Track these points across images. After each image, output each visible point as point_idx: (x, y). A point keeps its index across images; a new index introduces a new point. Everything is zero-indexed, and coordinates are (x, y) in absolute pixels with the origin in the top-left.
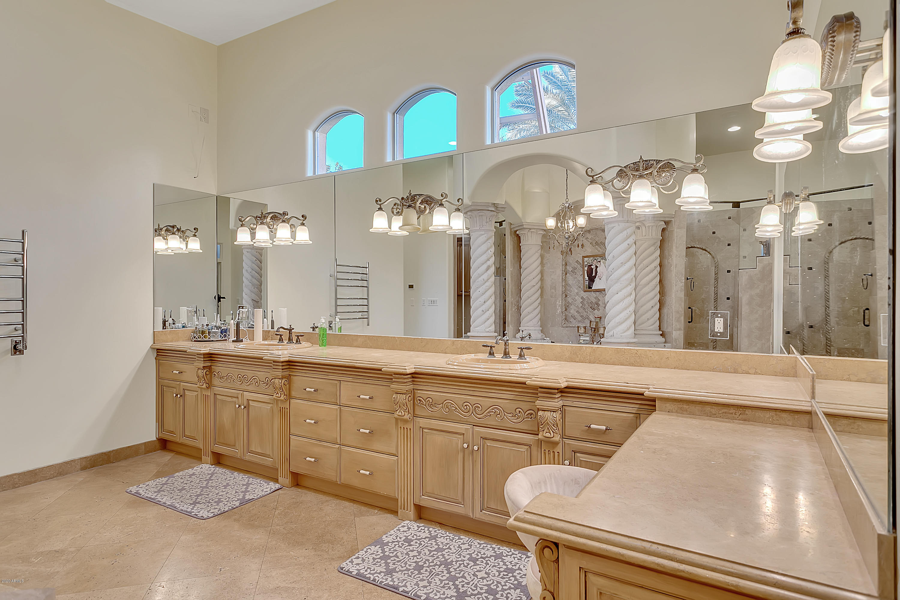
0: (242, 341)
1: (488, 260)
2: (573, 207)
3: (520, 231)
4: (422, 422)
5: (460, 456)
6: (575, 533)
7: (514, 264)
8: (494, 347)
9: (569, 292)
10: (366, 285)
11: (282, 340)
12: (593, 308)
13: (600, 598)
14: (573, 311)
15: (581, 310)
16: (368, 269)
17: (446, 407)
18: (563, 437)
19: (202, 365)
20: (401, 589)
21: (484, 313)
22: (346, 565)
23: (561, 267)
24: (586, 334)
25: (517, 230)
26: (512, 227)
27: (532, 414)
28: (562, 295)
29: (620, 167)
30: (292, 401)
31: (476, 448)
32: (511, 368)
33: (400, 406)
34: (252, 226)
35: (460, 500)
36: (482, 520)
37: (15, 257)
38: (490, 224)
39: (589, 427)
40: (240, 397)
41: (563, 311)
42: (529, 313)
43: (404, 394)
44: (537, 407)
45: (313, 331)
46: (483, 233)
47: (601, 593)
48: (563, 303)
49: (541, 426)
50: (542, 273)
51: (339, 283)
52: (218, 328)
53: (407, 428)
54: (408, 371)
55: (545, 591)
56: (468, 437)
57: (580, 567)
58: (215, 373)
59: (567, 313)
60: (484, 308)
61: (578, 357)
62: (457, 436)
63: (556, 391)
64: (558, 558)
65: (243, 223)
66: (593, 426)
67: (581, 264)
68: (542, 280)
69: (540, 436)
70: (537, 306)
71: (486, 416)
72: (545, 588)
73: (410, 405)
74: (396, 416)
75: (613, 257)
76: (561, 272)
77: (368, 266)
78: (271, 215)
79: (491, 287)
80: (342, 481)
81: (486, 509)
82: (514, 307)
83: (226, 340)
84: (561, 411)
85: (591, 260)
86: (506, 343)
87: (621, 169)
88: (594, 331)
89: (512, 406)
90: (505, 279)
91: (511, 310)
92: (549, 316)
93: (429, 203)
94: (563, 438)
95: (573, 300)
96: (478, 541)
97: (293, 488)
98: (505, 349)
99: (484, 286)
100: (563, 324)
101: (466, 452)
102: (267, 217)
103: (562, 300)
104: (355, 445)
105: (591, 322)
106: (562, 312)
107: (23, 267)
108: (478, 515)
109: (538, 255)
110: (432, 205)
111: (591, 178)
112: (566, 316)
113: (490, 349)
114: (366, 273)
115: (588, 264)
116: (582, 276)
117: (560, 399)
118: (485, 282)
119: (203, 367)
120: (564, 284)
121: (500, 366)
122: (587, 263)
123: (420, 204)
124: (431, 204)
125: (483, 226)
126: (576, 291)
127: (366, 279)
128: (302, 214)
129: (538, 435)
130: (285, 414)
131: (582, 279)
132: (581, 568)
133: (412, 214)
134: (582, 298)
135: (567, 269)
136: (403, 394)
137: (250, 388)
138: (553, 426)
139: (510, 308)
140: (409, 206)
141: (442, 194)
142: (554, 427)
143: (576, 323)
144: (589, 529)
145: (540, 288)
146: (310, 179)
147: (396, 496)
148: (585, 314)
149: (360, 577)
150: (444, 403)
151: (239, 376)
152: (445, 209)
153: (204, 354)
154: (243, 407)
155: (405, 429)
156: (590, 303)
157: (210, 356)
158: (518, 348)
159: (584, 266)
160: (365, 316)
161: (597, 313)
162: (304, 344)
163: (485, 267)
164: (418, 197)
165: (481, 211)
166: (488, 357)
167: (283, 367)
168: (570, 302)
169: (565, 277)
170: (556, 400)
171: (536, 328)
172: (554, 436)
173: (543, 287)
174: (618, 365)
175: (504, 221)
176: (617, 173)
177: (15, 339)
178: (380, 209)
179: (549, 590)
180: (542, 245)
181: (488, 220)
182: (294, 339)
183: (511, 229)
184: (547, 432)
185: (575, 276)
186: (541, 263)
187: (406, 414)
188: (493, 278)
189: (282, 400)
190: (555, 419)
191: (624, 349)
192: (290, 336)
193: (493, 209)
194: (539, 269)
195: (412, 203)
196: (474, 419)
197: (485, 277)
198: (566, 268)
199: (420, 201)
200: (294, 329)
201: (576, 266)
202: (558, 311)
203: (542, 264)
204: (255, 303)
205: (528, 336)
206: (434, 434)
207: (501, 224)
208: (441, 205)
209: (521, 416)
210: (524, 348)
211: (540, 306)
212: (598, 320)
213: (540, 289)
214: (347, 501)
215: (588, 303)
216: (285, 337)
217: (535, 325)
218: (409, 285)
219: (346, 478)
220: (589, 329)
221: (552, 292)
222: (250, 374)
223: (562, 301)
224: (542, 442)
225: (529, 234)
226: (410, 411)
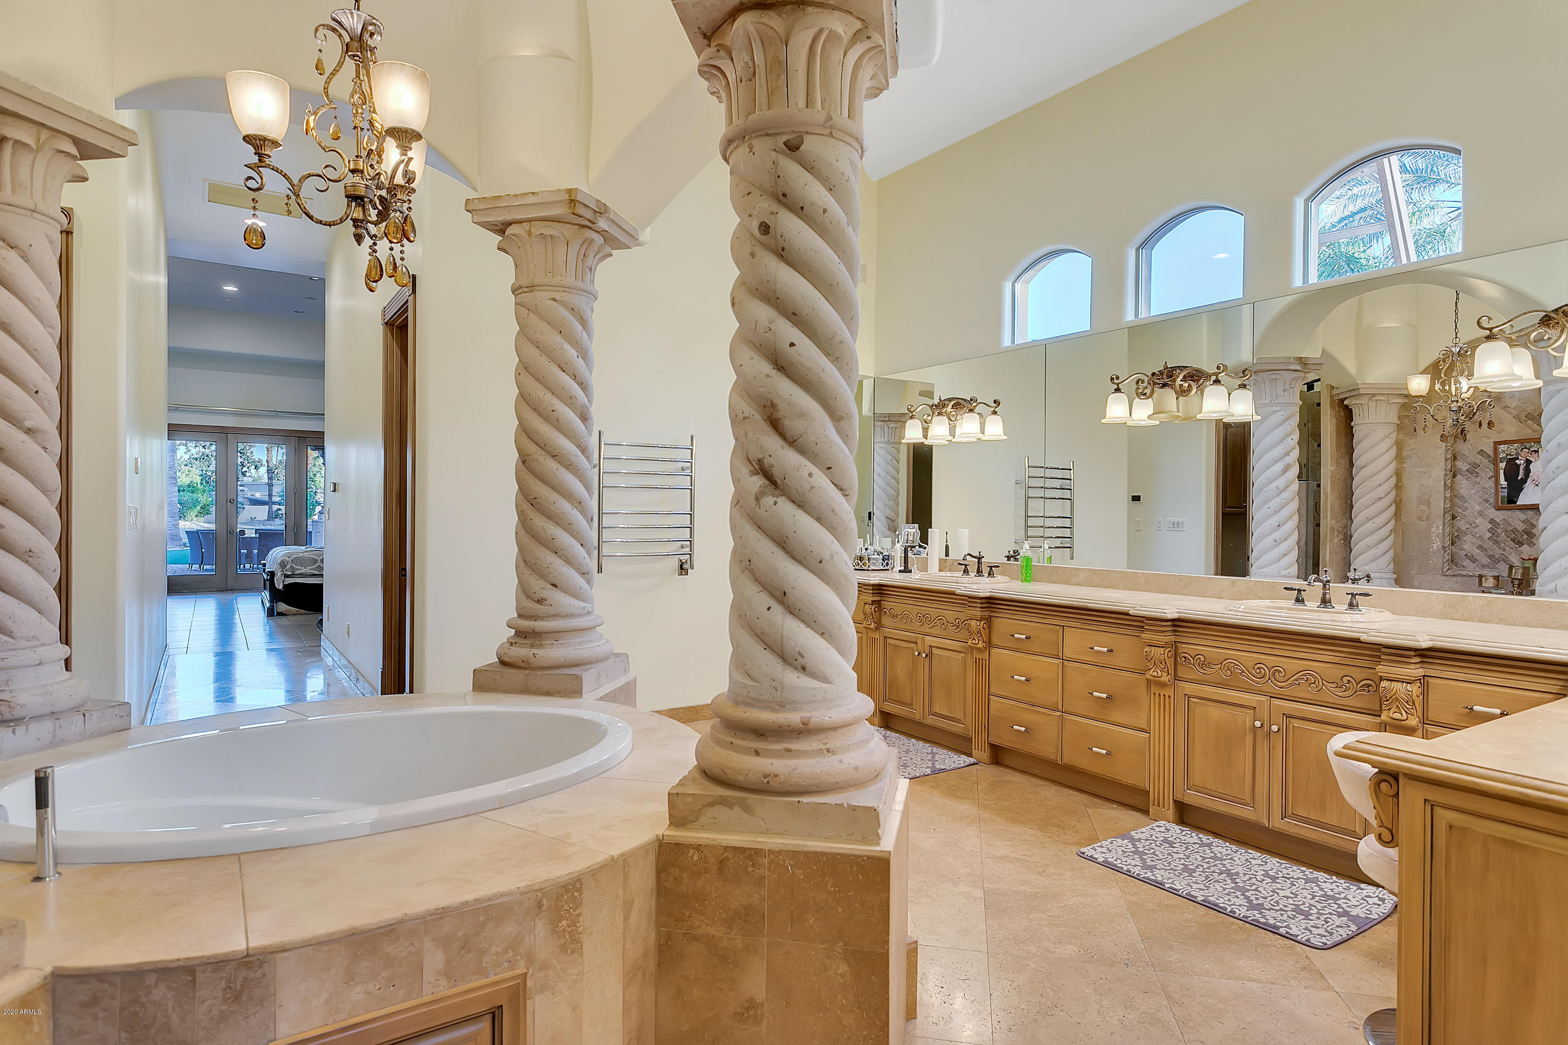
0: (910, 571)
1: (1287, 454)
2: (1469, 353)
3: (1352, 399)
4: (1189, 688)
5: (1249, 739)
6: (1419, 762)
7: (1337, 459)
8: (1304, 591)
9: (1460, 511)
10: (1069, 497)
11: (968, 572)
12: (1519, 542)
13: (1450, 831)
14: (1469, 545)
15: (1489, 545)
16: (1072, 471)
17: (1226, 668)
18: (1425, 722)
19: (870, 599)
20: (1167, 886)
21: (1278, 545)
22: (1088, 851)
23: (1443, 464)
24: (1498, 589)
25: (1346, 398)
26: (1335, 392)
27: (1371, 685)
28: (1444, 517)
29: (1545, 311)
30: (993, 650)
31: (1275, 728)
32: (1336, 619)
33: (1155, 663)
34: (925, 417)
35: (1248, 801)
36: (1283, 832)
37: (681, 466)
38: (1291, 393)
39: (1470, 709)
40: (919, 642)
41: (1446, 545)
42: (1369, 548)
43: (1162, 647)
44: (1379, 674)
45: (1008, 560)
46: (1278, 408)
47: (1451, 827)
48: (1446, 531)
49: (1385, 703)
50: (1398, 474)
51: (1032, 493)
52: (879, 553)
53: (1164, 695)
54: (1170, 616)
55: (1382, 828)
56: (1262, 711)
57: (1425, 800)
58: (885, 610)
59: (1455, 550)
60: (1277, 535)
61: (1458, 612)
62: (1244, 710)
63: (1413, 653)
64: (1398, 792)
65: (913, 413)
66: (1476, 708)
67: (1490, 457)
68: (1398, 487)
69: (1384, 717)
70: (1388, 534)
71: (1291, 685)
72: (1381, 824)
73: (1170, 663)
74: (1149, 677)
75: (1559, 445)
76: (1443, 472)
77: (1072, 468)
78: (953, 403)
79: (1291, 501)
80: (1065, 760)
81: (1290, 816)
82: (1337, 536)
83: (888, 570)
84: (1420, 683)
85: (1516, 449)
86: (1324, 586)
87: (1546, 315)
88: (1519, 585)
89: (1339, 672)
90: (1319, 486)
91: (1330, 541)
92: (1414, 554)
93: (1196, 378)
94: (1423, 723)
95: (1471, 525)
96: (1278, 860)
97: (992, 765)
98: (1324, 594)
99: (1278, 499)
100: (1445, 570)
101: (1260, 734)
102: (948, 405)
103: (1444, 524)
104: (1085, 714)
105: (1511, 567)
106: (1444, 547)
107: (691, 476)
108: (1277, 823)
109: (1389, 442)
110: (1201, 381)
111: (1488, 331)
112: (1452, 555)
113: (1298, 594)
114: (1069, 477)
115: (1509, 457)
116: (1493, 479)
117: (1418, 666)
118: (1281, 492)
119: (872, 601)
120: (1448, 495)
121: (1315, 615)
122: (1504, 455)
123: (1181, 381)
124: (1198, 380)
125: (1277, 396)
126: (1478, 508)
127: (1069, 487)
128: (994, 399)
129: (1380, 716)
130: (982, 667)
131: (1493, 486)
132: (1427, 800)
133: (1169, 396)
134: (1492, 521)
135: (1455, 466)
136: (1159, 647)
137: (934, 631)
138: (1406, 704)
139: (1328, 538)
140: (1164, 385)
141: (1218, 366)
142: (1409, 705)
143: (1477, 569)
144: (1435, 759)
145: (1395, 501)
146: (1007, 351)
147: (1147, 787)
148: (1497, 552)
149: (1106, 864)
150: (1223, 664)
151: (919, 615)
152: (1223, 387)
153: (873, 585)
154: (924, 655)
155: (1162, 696)
156: (1512, 530)
157: (879, 588)
158: (1347, 594)
159: (1497, 460)
160: (1067, 545)
161: (1526, 550)
162: (999, 578)
163: (1280, 466)
164: (1178, 371)
165: (1274, 372)
166: (1293, 605)
167: (983, 606)
168: (1464, 529)
169: (1452, 482)
170: (1413, 666)
171: (1383, 575)
172: (1407, 719)
173: (1401, 501)
174: (1537, 627)
175: (1319, 380)
176: (1540, 320)
177: (682, 557)
178: (1118, 390)
179: (1385, 827)
180: (1399, 422)
181: (1287, 387)
182: (986, 571)
183: (1332, 397)
184: (1395, 712)
185: (1476, 480)
186: (1396, 458)
187: (1165, 674)
188: (1296, 485)
189: (979, 649)
190: (1410, 693)
191: (1550, 602)
192: (979, 567)
193: (1299, 368)
194: (1392, 468)
195: (1169, 380)
196: (1271, 687)
197: (1281, 482)
198: (1453, 466)
199: (1181, 377)
200: (983, 557)
201: (1477, 461)
202: (1435, 546)
203: (1399, 457)
204: (891, 522)
205: (1366, 578)
206: (1208, 705)
207: (1310, 386)
208: (1217, 382)
209: (1352, 688)
210: (1357, 594)
211: (1393, 535)
212: (1528, 564)
213: (1394, 506)
214: (1070, 789)
215: (1506, 531)
216: (973, 569)
217: (1382, 569)
218: (1132, 496)
219: (1071, 757)
220: (1509, 580)
221: (1422, 510)
222: (933, 613)
223: (1443, 527)
224: (1387, 726)
225: (1372, 404)
226: (1170, 671)
